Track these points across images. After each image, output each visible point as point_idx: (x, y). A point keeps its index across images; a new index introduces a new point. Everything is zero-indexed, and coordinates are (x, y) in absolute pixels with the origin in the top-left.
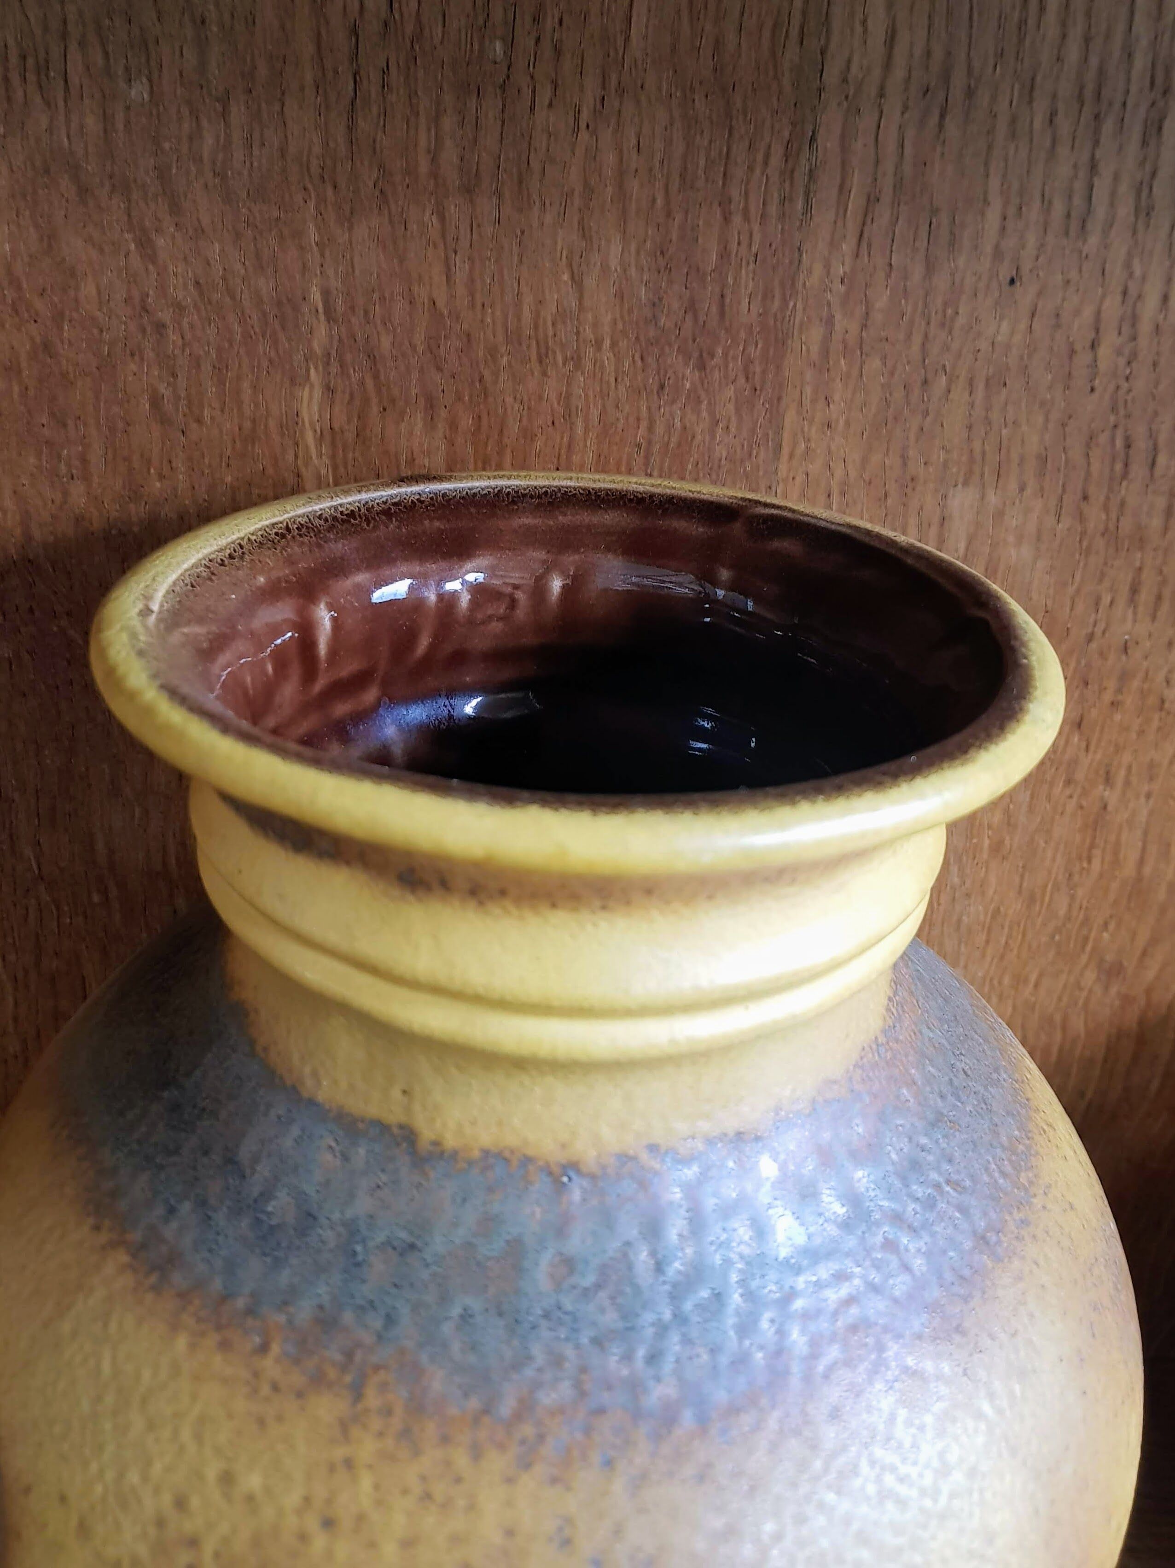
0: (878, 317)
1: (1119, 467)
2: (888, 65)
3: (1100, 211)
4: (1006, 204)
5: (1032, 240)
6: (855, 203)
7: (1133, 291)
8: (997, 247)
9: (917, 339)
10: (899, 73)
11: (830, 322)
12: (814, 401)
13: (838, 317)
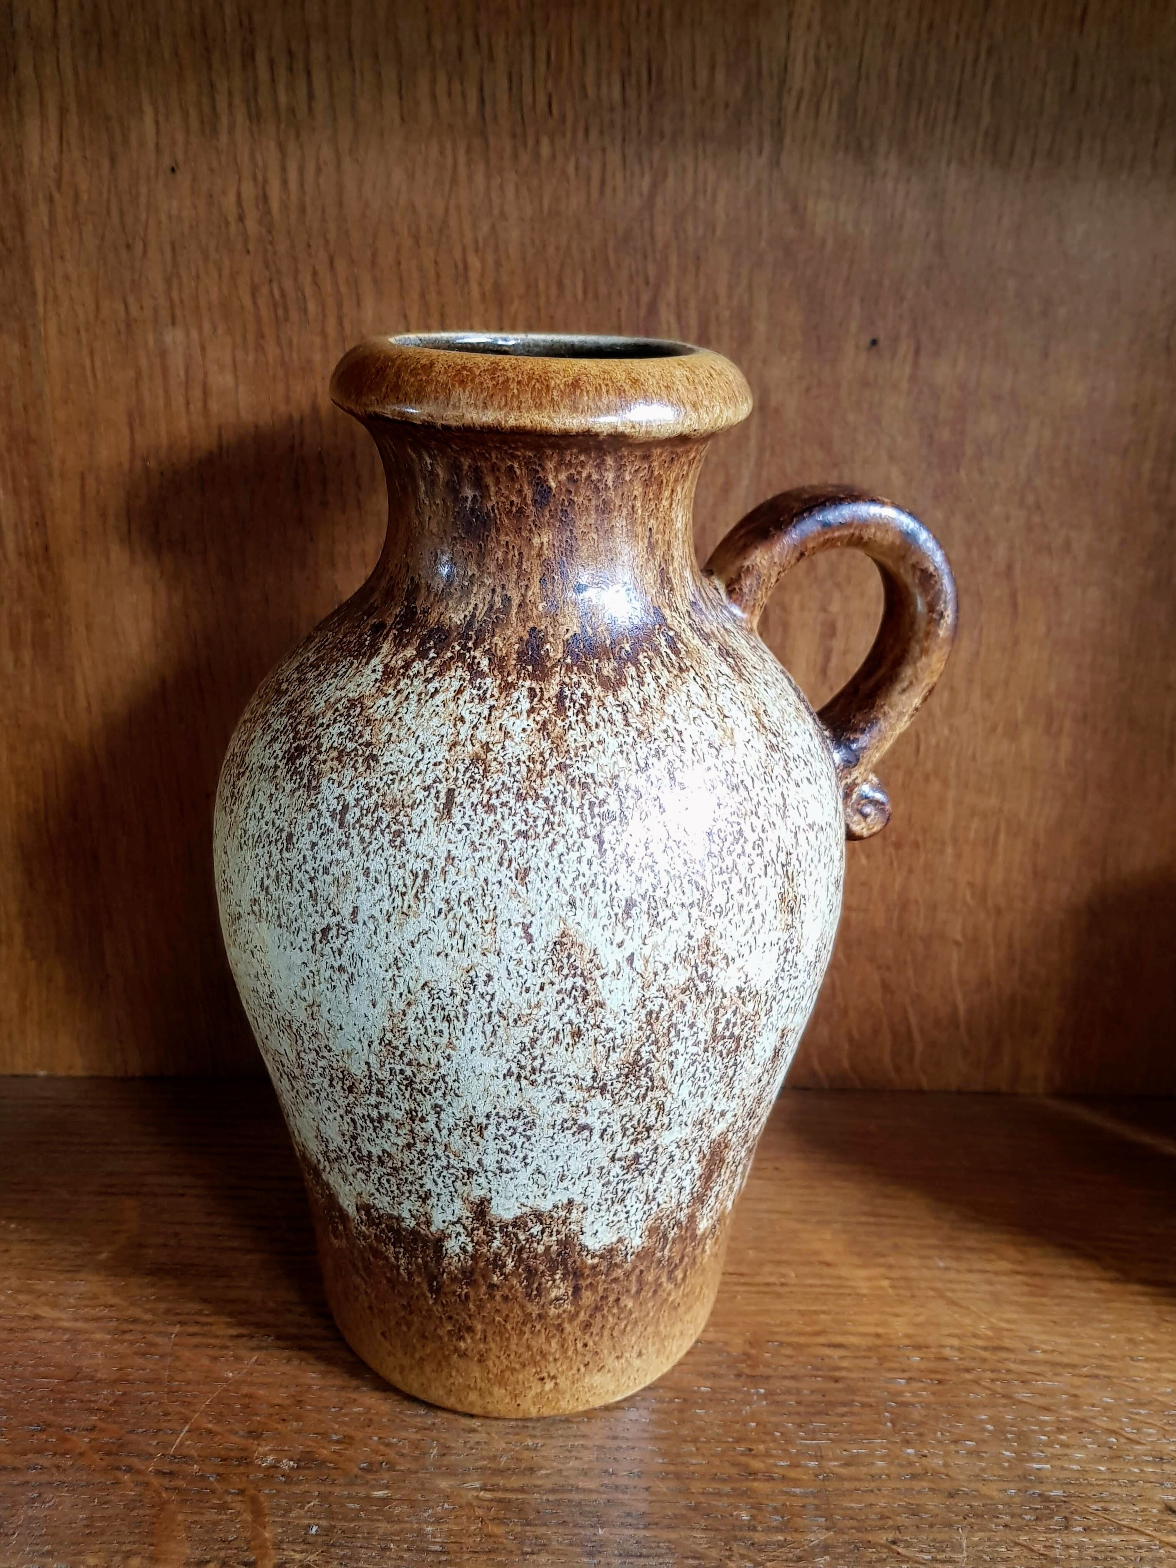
0: (85, 197)
1: (280, 312)
2: (56, 15)
3: (225, 120)
4: (156, 113)
5: (180, 137)
6: (52, 112)
7: (260, 177)
8: (157, 145)
9: (115, 212)
10: (64, 19)
11: (51, 199)
12: (52, 259)
13: (56, 195)
